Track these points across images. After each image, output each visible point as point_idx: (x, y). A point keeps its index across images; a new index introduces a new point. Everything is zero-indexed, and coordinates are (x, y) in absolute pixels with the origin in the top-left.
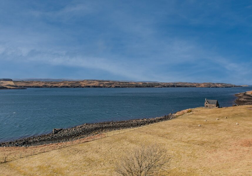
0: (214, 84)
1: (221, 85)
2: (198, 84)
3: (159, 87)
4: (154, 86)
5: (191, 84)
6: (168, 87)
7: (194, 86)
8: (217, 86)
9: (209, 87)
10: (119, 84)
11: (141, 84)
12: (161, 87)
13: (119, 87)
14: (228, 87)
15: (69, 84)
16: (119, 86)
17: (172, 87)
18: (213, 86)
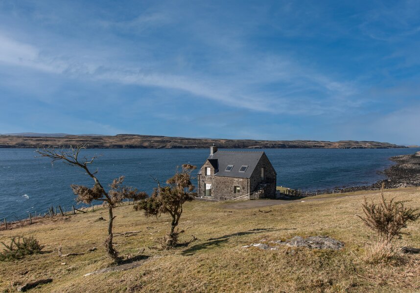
0: (357, 142)
1: (369, 144)
2: (329, 143)
3: (256, 148)
4: (247, 147)
5: (316, 143)
6: (273, 147)
7: (321, 146)
8: (363, 146)
9: (348, 148)
10: (181, 142)
11: (224, 142)
12: (260, 148)
13: (181, 147)
14: (382, 148)
15: (77, 141)
16: (181, 145)
17: (279, 147)
18: (356, 146)
